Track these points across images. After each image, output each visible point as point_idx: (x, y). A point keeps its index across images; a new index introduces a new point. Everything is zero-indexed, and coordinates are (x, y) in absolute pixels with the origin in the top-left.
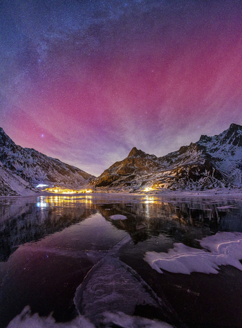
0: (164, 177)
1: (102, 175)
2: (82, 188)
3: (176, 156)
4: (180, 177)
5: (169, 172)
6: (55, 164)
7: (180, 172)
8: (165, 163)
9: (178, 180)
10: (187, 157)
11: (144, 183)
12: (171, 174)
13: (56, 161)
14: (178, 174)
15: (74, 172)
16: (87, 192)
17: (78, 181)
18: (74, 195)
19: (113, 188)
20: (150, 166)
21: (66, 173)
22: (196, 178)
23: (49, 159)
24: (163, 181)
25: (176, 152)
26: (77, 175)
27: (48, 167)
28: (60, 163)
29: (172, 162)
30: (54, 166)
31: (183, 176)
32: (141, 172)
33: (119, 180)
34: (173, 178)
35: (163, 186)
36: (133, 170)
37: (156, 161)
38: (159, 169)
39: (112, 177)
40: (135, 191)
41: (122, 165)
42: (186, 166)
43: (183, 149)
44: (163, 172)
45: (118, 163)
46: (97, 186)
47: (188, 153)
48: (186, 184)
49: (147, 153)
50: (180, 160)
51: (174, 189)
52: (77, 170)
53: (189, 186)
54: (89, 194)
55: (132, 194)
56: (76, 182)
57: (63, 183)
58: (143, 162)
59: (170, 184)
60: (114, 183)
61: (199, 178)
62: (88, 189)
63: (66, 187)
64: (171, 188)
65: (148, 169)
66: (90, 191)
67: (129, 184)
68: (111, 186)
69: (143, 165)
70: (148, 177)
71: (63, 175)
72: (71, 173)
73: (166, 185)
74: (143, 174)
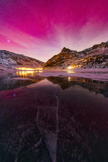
0: (80, 62)
1: (48, 61)
2: (38, 68)
3: (89, 51)
4: (89, 62)
5: (83, 59)
6: (21, 57)
7: (90, 59)
8: (82, 55)
9: (88, 63)
10: (96, 51)
11: (69, 65)
12: (84, 60)
13: (21, 55)
14: (88, 60)
15: (33, 61)
16: (40, 69)
17: (35, 64)
18: (33, 70)
19: (53, 67)
20: (73, 56)
21: (28, 61)
22: (100, 62)
23: (17, 55)
24: (79, 64)
25: (90, 48)
26: (34, 62)
27: (17, 59)
28: (24, 57)
29: (86, 54)
30: (21, 58)
31: (91, 61)
32: (67, 60)
33: (56, 64)
34: (85, 62)
35: (79, 66)
36: (63, 59)
37: (77, 54)
38: (78, 58)
39: (53, 62)
40: (64, 68)
41: (58, 57)
42: (94, 56)
43: (95, 47)
44: (79, 59)
45: (55, 56)
46: (45, 67)
47: (98, 49)
48: (93, 65)
49: (71, 50)
50: (92, 53)
51: (85, 68)
52: (34, 59)
53: (95, 66)
54: (41, 70)
55: (62, 70)
56: (34, 65)
57: (27, 65)
58: (69, 55)
59: (83, 65)
60: (53, 65)
61: (102, 62)
62: (40, 68)
63: (29, 67)
64: (83, 67)
65: (71, 58)
66: (42, 69)
67: (61, 66)
68: (52, 67)
69: (69, 56)
70: (71, 62)
71: (27, 62)
72: (31, 61)
73: (80, 66)
74: (68, 61)
